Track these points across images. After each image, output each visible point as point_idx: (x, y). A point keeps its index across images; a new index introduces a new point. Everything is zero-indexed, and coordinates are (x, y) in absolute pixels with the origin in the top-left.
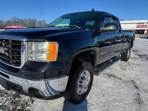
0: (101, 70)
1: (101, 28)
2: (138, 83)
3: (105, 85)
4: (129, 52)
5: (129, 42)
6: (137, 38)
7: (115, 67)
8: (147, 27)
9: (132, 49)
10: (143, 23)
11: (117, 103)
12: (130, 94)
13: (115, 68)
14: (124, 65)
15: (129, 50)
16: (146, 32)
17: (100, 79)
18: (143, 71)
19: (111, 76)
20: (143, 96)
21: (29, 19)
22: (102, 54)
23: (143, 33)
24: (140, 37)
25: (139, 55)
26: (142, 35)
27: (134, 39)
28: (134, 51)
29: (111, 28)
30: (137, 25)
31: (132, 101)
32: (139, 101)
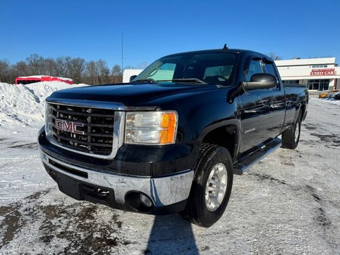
0: (247, 164)
1: (244, 83)
2: (320, 189)
3: (254, 195)
4: (297, 128)
5: (297, 108)
6: (314, 99)
7: (270, 160)
8: (334, 74)
9: (303, 123)
10: (326, 65)
11: (280, 226)
12: (304, 209)
13: (271, 163)
14: (289, 156)
15: (298, 125)
16: (332, 84)
17: (244, 185)
18: (329, 168)
19: (264, 177)
20: (331, 212)
21: (67, 60)
22: (248, 131)
23: (326, 88)
24: (320, 97)
25: (319, 136)
26: (324, 92)
27: (307, 101)
28: (307, 128)
29: (263, 82)
30: (312, 68)
31: (310, 221)
32: (323, 221)
